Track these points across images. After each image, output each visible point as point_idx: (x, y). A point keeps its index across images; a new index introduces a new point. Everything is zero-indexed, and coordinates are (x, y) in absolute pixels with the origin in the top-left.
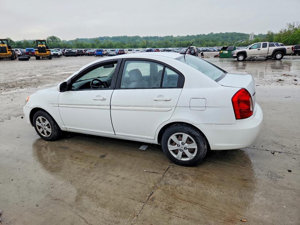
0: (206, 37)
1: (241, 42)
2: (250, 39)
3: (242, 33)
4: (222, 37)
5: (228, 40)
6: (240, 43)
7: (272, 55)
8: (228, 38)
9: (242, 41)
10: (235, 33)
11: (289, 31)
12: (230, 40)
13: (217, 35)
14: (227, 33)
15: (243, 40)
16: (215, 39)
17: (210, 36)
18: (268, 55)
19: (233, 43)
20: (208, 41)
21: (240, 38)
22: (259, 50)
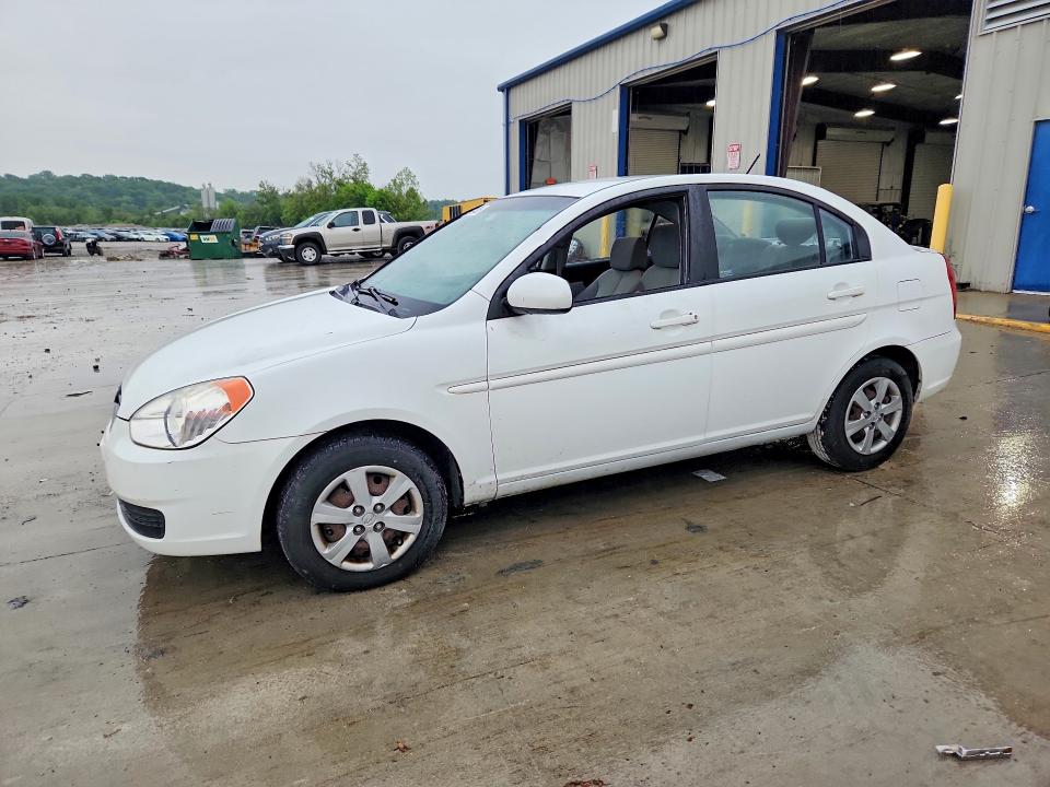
0: (26, 187)
1: (178, 211)
2: (205, 205)
3: (169, 184)
4: (97, 190)
5: (124, 204)
6: (174, 216)
7: (393, 247)
8: (121, 195)
9: (180, 210)
10: (142, 179)
11: (324, 188)
12: (128, 203)
13: (71, 181)
14: (112, 178)
15: (183, 207)
16: (67, 197)
17: (43, 182)
18: (384, 245)
19: (147, 216)
20: (37, 202)
21: (164, 197)
22: (356, 230)
